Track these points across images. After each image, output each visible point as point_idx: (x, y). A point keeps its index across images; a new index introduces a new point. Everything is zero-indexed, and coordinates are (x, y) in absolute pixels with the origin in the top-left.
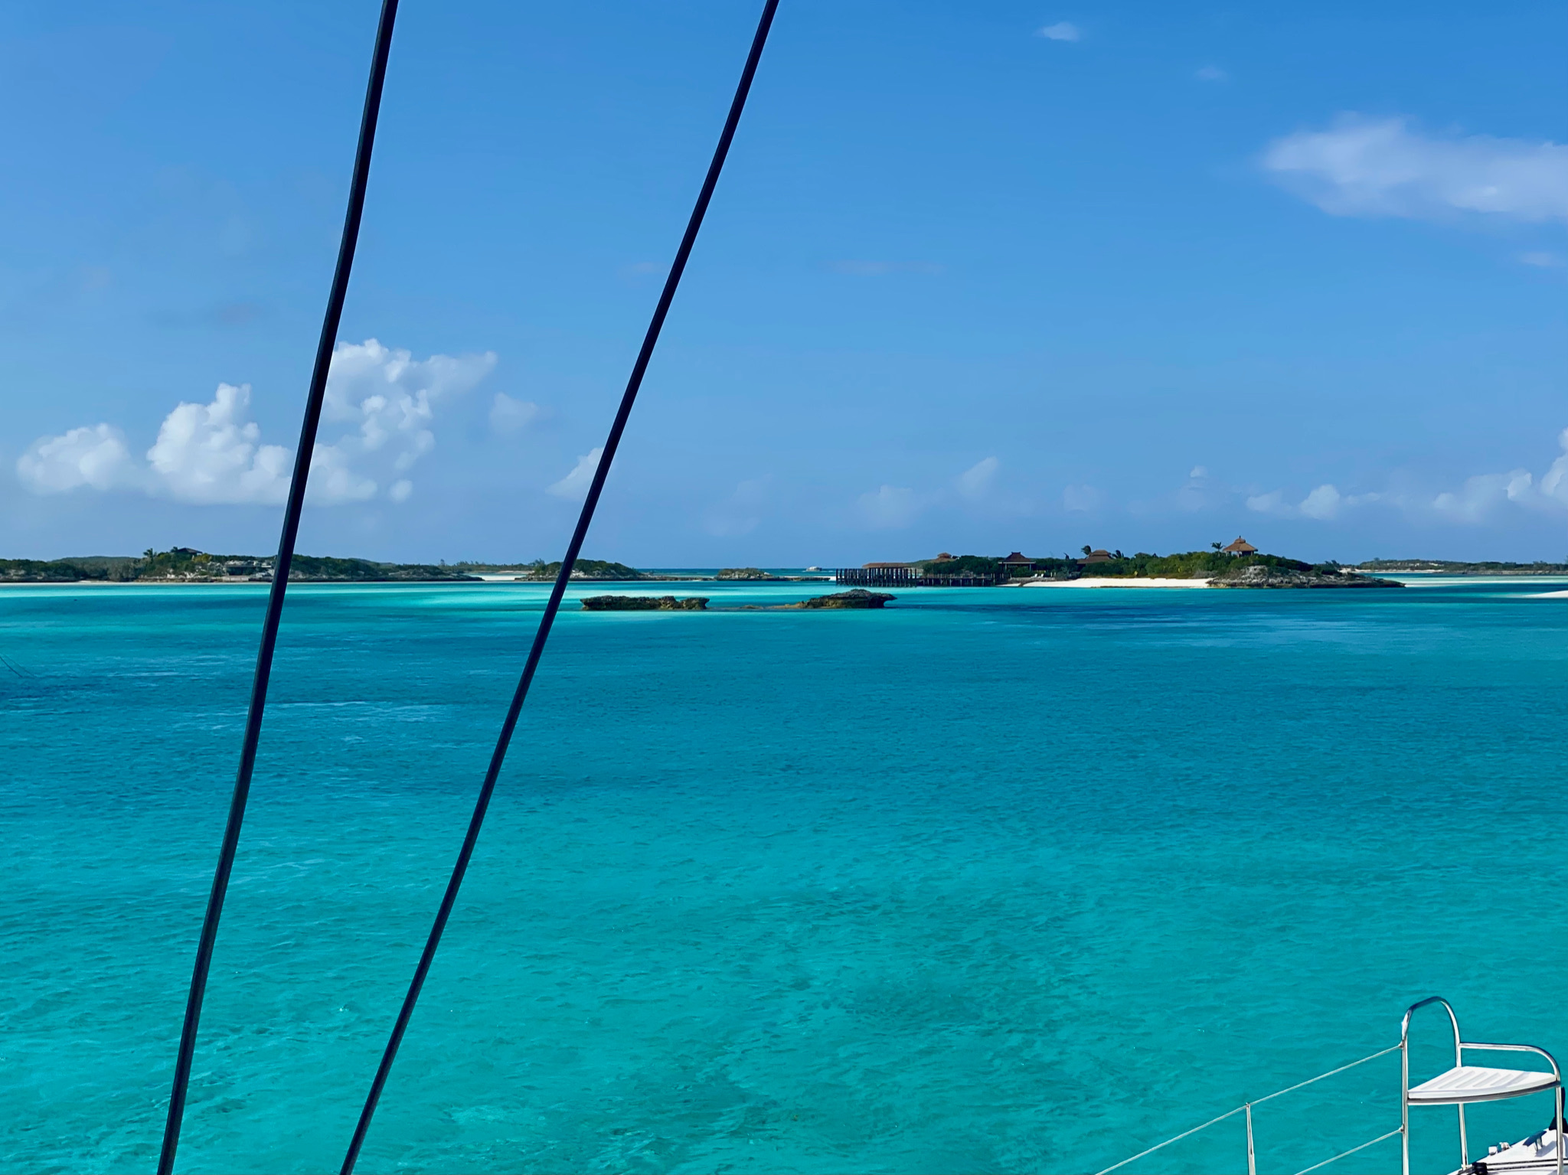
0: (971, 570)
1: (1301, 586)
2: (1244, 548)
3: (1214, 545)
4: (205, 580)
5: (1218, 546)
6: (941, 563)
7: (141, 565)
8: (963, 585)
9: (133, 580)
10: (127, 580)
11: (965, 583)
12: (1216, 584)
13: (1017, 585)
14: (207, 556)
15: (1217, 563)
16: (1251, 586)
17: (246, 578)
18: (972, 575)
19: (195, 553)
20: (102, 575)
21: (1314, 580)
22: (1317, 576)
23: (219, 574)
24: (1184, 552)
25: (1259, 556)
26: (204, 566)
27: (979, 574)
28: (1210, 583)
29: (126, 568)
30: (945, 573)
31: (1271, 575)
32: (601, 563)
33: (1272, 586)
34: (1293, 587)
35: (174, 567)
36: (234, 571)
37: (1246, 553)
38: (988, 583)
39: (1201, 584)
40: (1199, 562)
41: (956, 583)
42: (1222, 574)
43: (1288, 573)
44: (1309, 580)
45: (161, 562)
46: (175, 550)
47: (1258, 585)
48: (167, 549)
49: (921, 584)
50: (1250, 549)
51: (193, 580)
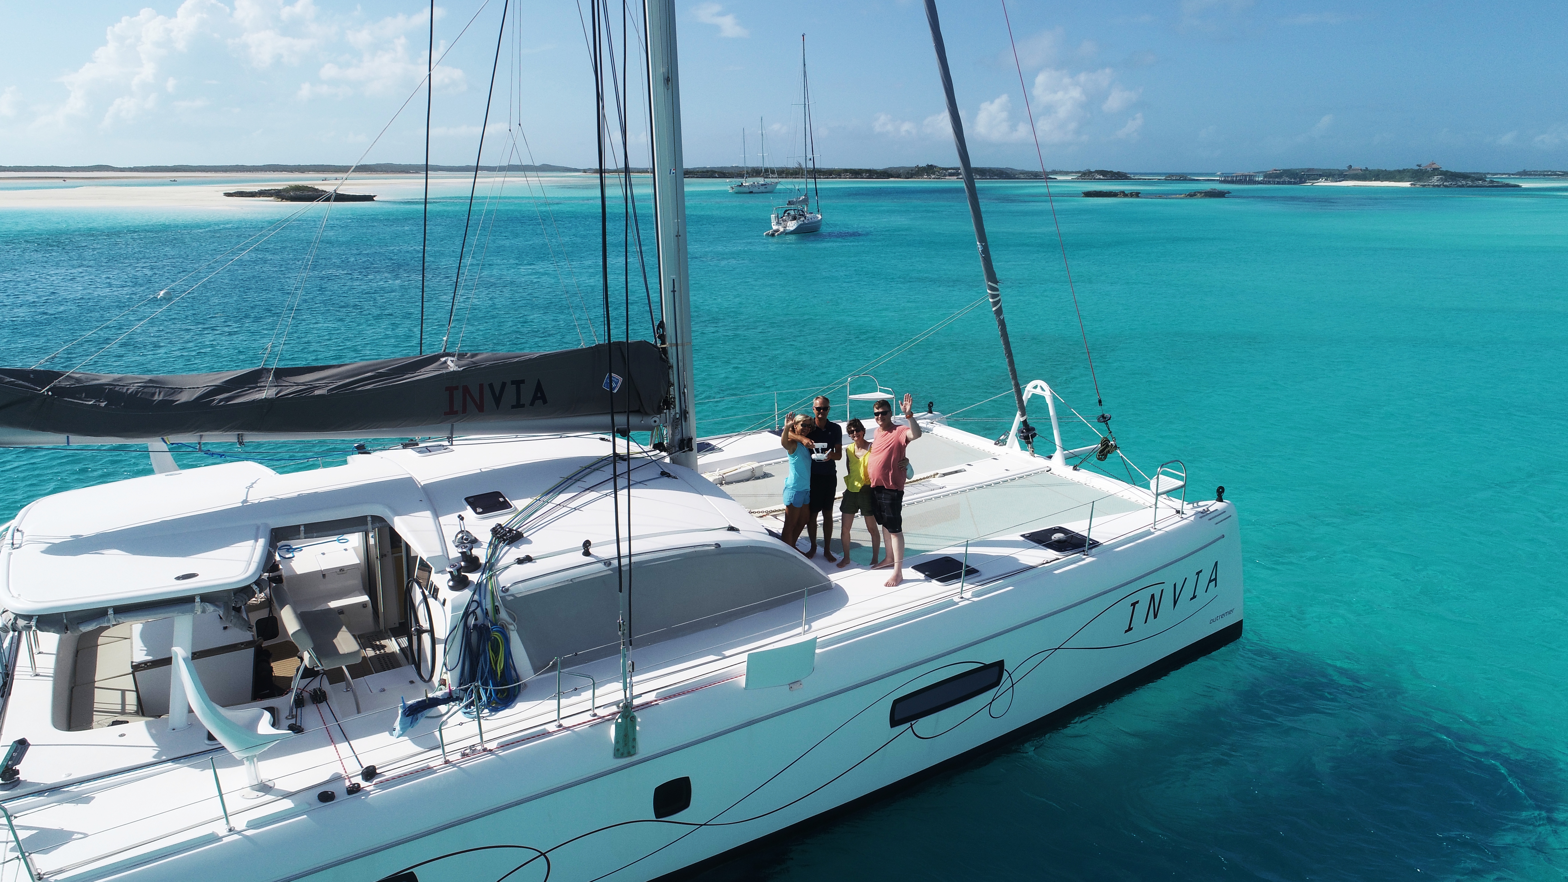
0: (1287, 177)
1: (1462, 186)
2: (1434, 166)
3: (1418, 165)
4: (939, 178)
5: (1419, 166)
6: (1273, 173)
7: (913, 172)
8: (1282, 184)
9: (910, 178)
10: (908, 178)
11: (1284, 183)
12: (1414, 185)
13: (1310, 184)
14: (940, 168)
15: (1418, 175)
16: (1434, 186)
17: (956, 177)
18: (1287, 179)
19: (935, 167)
20: (899, 176)
21: (1470, 183)
22: (1472, 181)
23: (945, 175)
24: (1401, 169)
25: (1441, 171)
26: (939, 172)
27: (1291, 179)
28: (1411, 184)
29: (908, 173)
30: (1273, 178)
31: (1446, 181)
32: (1111, 172)
33: (1446, 186)
34: (1457, 187)
35: (927, 173)
36: (951, 175)
37: (1435, 169)
38: (1295, 183)
39: (1407, 184)
40: (1408, 173)
41: (1278, 183)
42: (1419, 180)
43: (1455, 180)
44: (1467, 184)
45: (921, 171)
46: (928, 165)
47: (1438, 186)
48: (924, 165)
49: (1261, 183)
50: (1438, 167)
51: (934, 178)
